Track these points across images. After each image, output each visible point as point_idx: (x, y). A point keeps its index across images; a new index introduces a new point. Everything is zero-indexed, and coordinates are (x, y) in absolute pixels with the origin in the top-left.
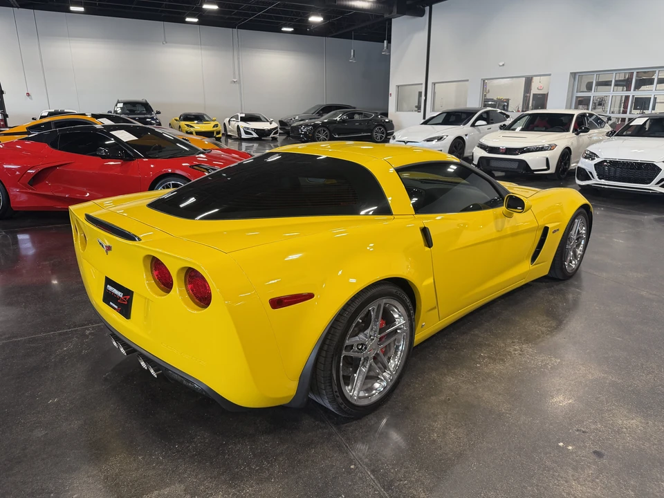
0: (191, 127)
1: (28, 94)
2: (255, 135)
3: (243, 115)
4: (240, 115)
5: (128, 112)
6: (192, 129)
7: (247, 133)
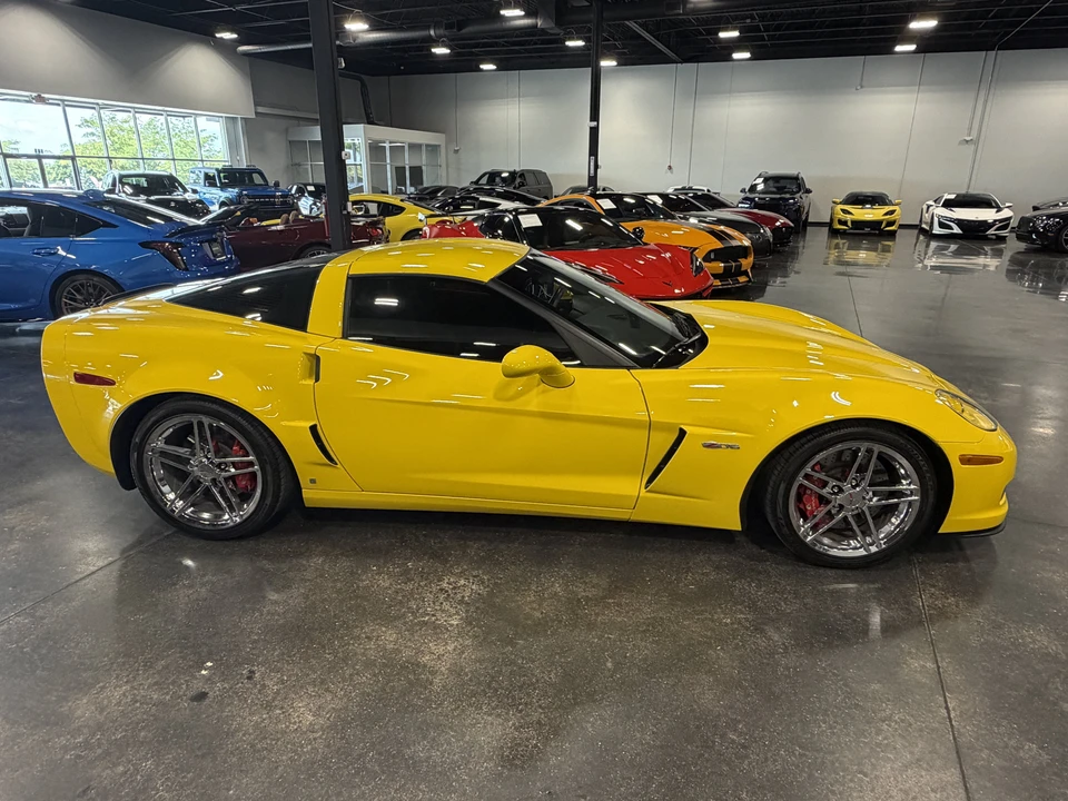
0: (849, 213)
1: (670, 167)
2: (957, 230)
3: (953, 197)
4: (947, 196)
5: (774, 190)
6: (849, 217)
7: (942, 225)
